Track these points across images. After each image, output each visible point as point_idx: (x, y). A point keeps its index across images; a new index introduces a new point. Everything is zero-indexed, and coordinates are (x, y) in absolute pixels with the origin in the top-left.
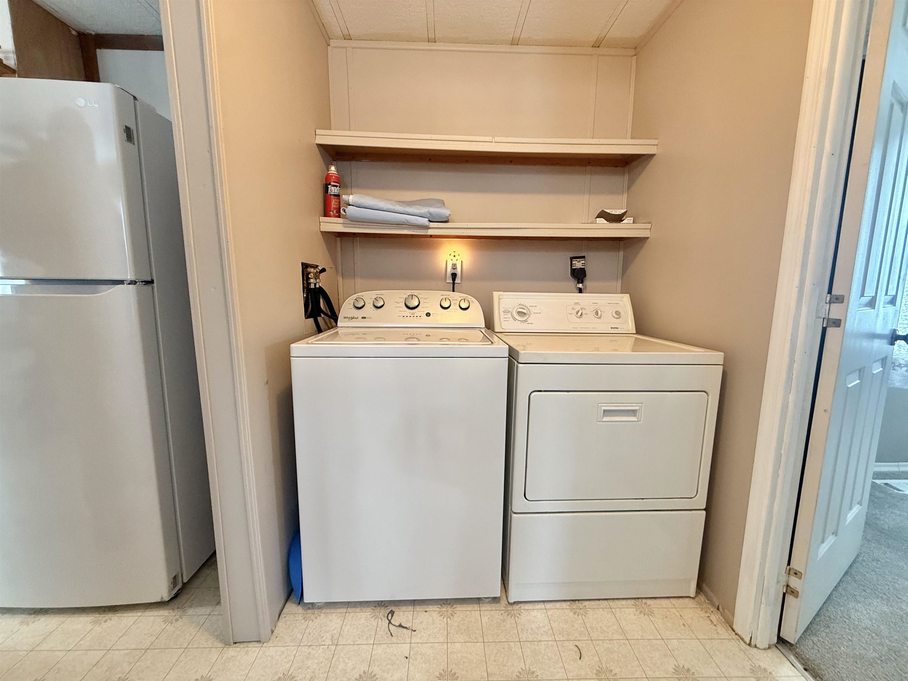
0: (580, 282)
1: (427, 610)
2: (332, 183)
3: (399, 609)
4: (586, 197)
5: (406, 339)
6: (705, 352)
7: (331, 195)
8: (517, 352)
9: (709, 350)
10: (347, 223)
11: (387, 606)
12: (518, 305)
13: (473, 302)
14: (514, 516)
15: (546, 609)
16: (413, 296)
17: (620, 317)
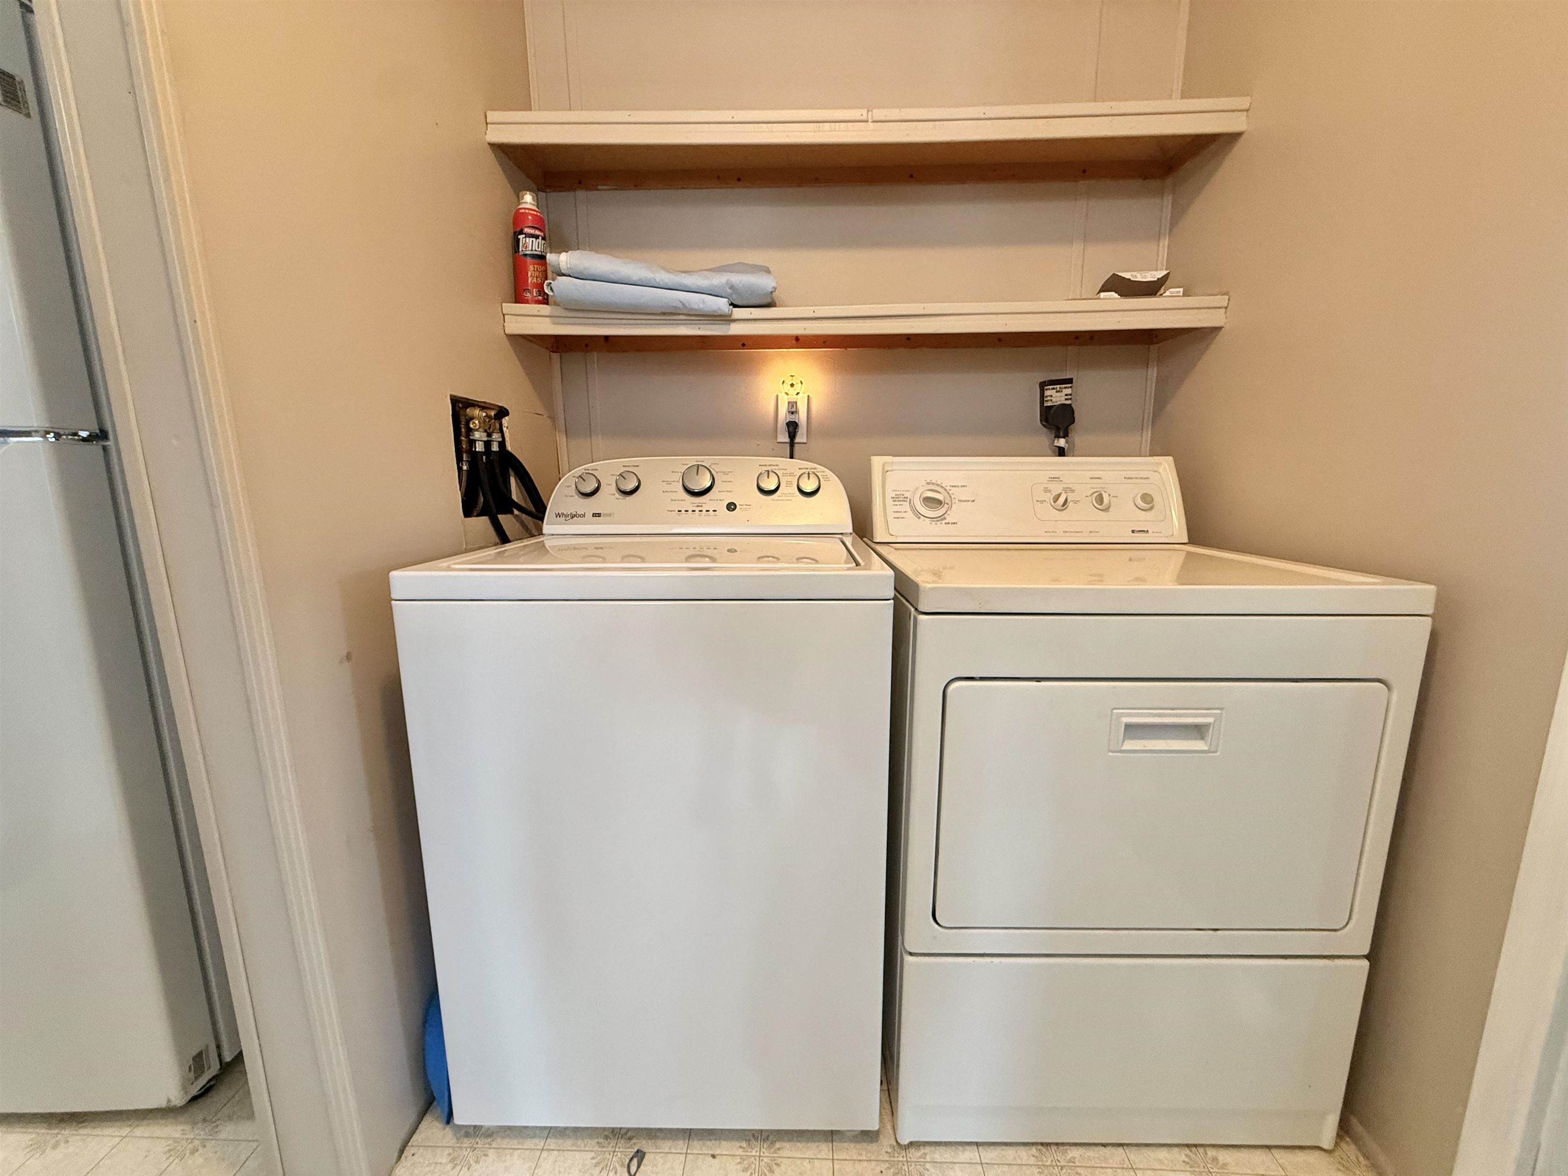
0: (1061, 434)
1: (718, 1152)
2: (527, 230)
3: (657, 1147)
4: (1076, 249)
5: (688, 559)
6: (1383, 584)
7: (526, 255)
8: (916, 586)
9: (1404, 581)
10: (559, 314)
11: (630, 1139)
12: (924, 483)
13: (827, 479)
14: (908, 959)
15: (981, 1164)
16: (700, 467)
17: (1152, 508)
